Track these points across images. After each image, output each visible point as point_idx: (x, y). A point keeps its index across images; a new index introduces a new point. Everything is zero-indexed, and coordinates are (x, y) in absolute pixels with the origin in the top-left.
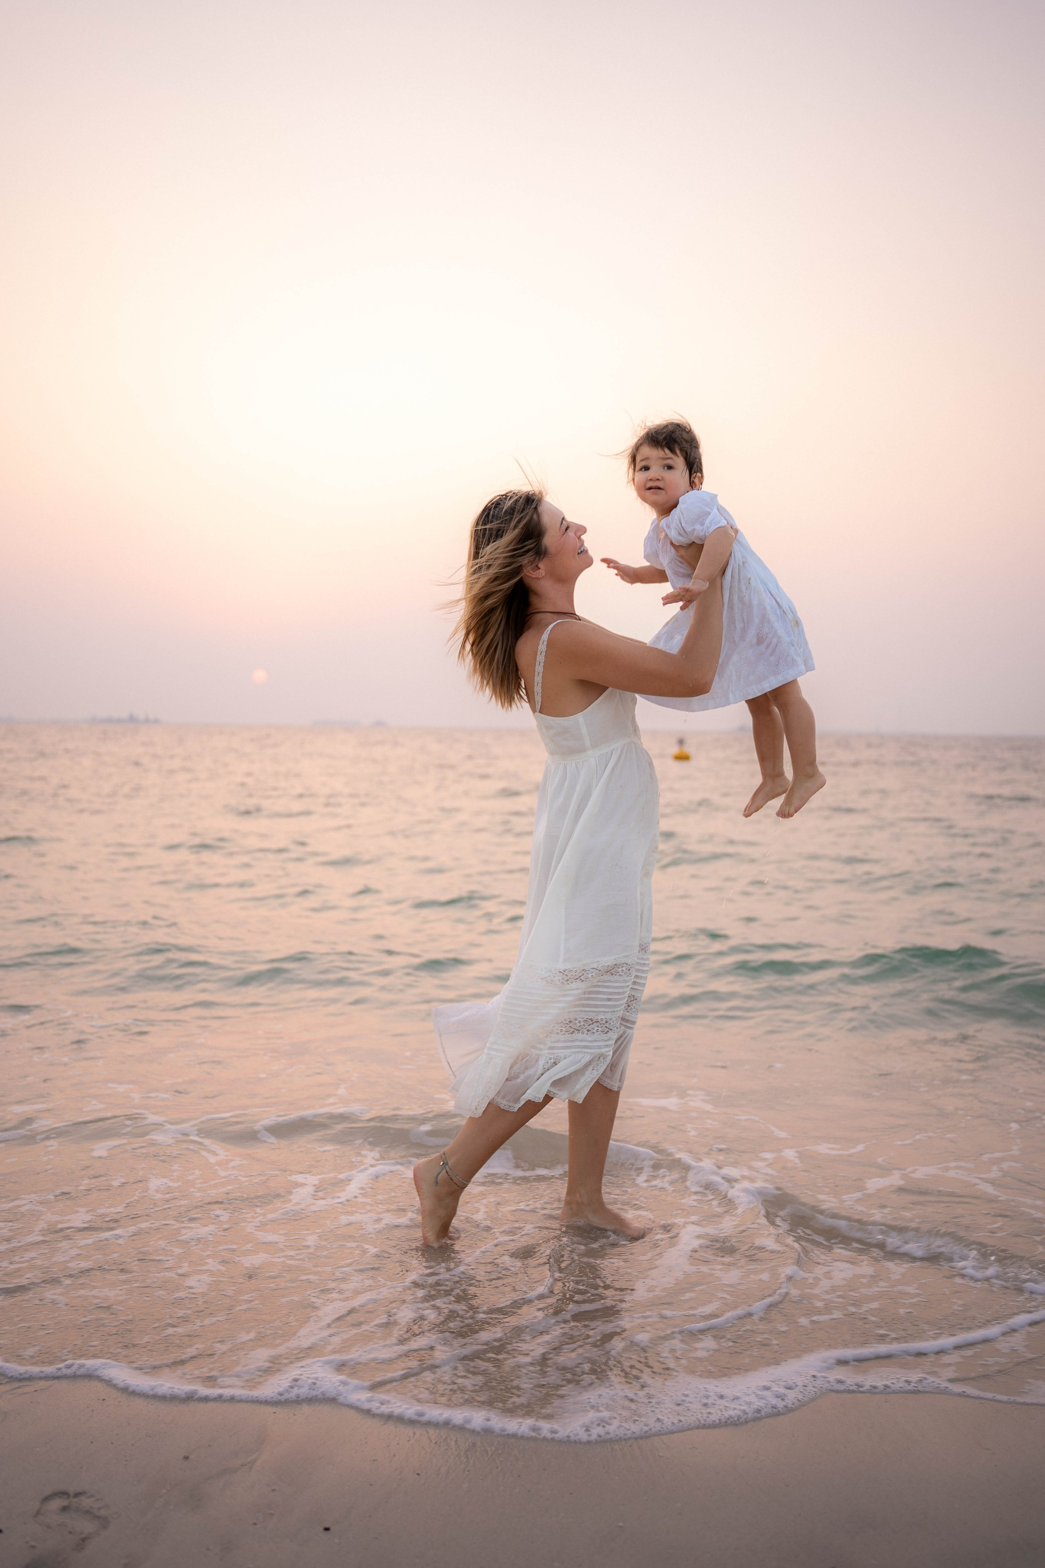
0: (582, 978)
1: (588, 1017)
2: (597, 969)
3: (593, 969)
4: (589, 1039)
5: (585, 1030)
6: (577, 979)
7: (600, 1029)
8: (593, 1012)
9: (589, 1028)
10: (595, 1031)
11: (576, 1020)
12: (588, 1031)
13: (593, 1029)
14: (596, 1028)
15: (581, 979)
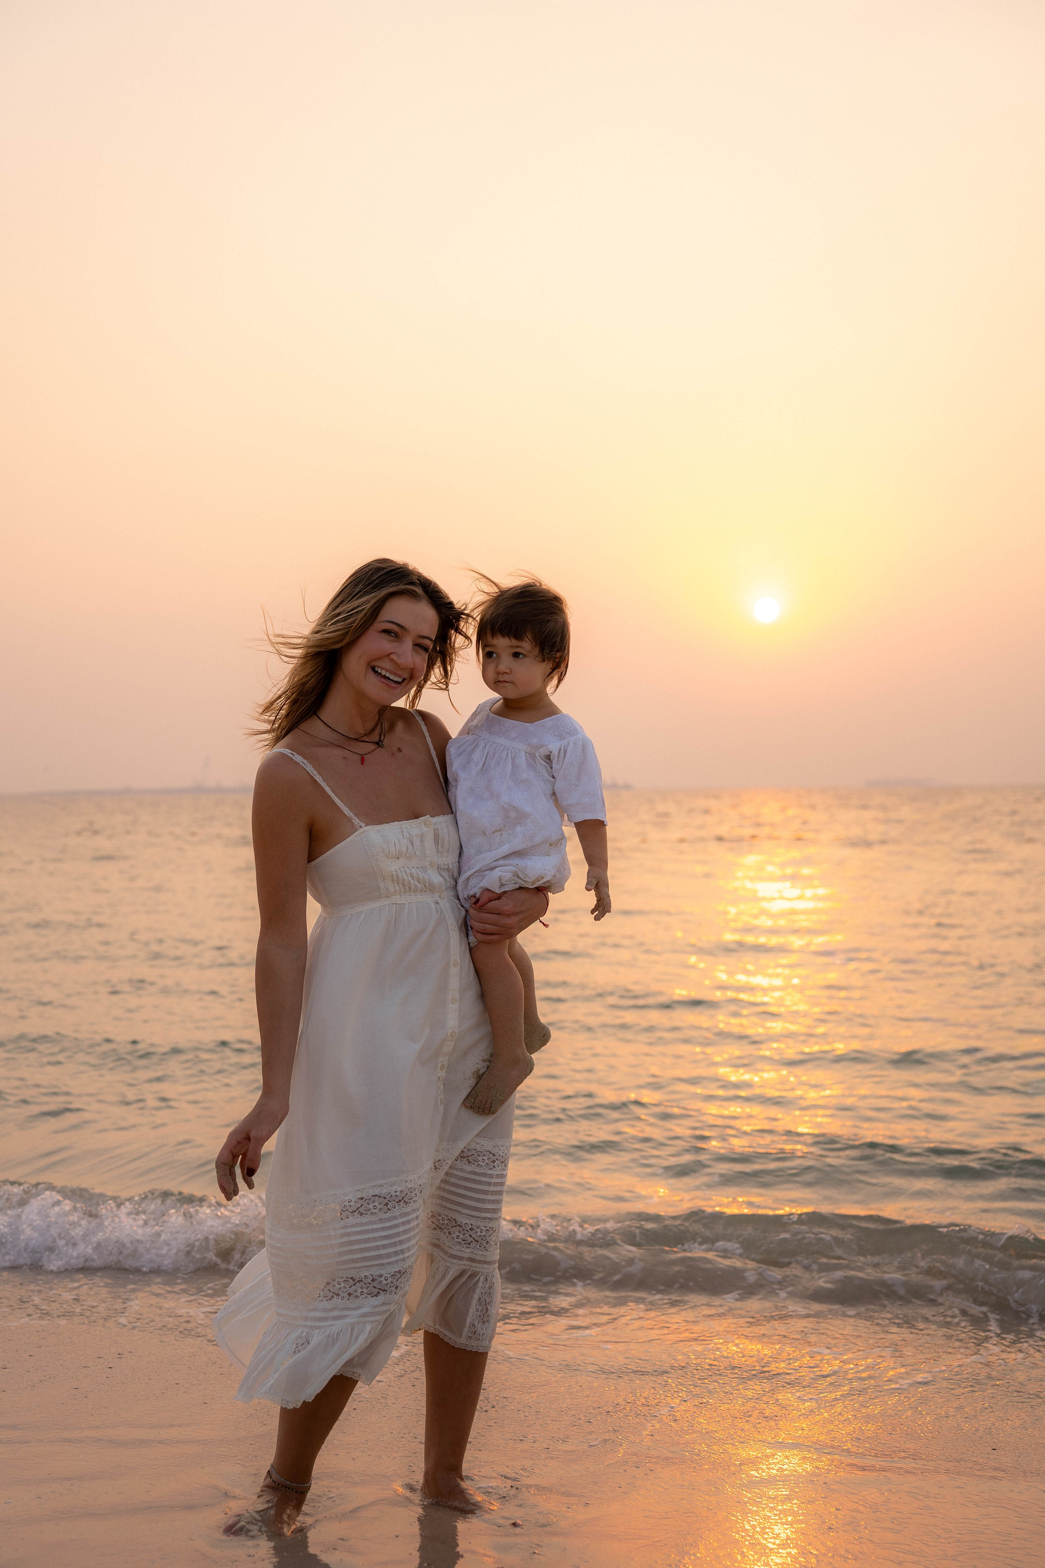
0: (360, 1209)
1: (347, 1276)
2: (380, 1197)
3: (375, 1196)
4: (352, 1306)
5: (346, 1294)
6: (354, 1212)
7: (365, 1291)
8: (354, 1268)
9: (351, 1291)
10: (358, 1294)
11: (334, 1280)
12: (350, 1294)
13: (356, 1291)
14: (360, 1290)
15: (359, 1212)
